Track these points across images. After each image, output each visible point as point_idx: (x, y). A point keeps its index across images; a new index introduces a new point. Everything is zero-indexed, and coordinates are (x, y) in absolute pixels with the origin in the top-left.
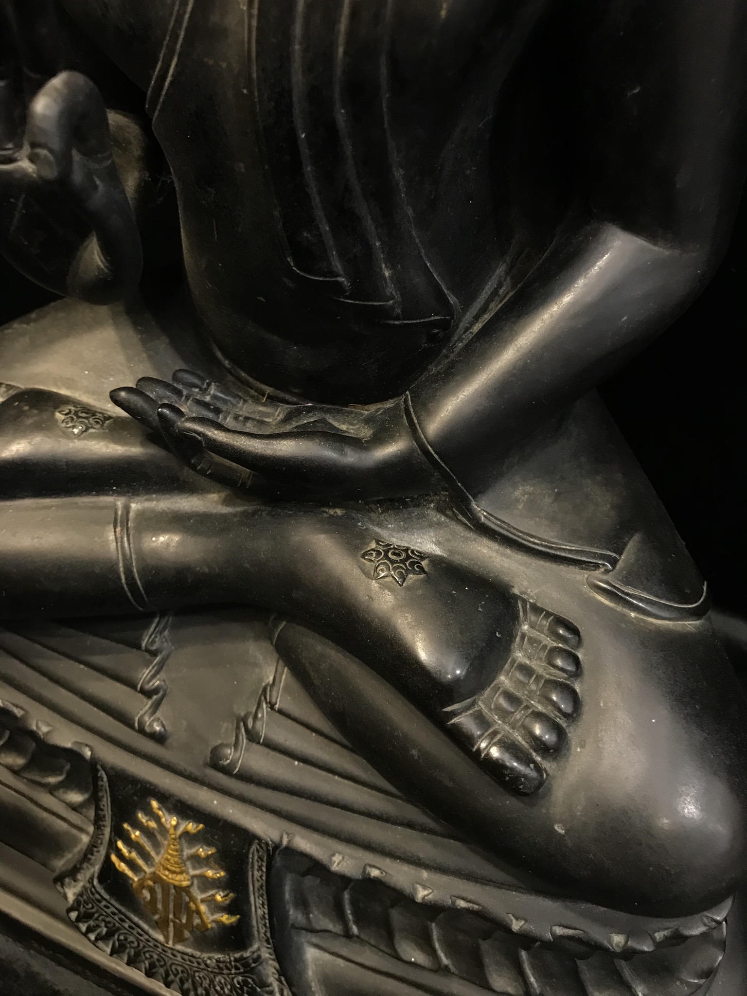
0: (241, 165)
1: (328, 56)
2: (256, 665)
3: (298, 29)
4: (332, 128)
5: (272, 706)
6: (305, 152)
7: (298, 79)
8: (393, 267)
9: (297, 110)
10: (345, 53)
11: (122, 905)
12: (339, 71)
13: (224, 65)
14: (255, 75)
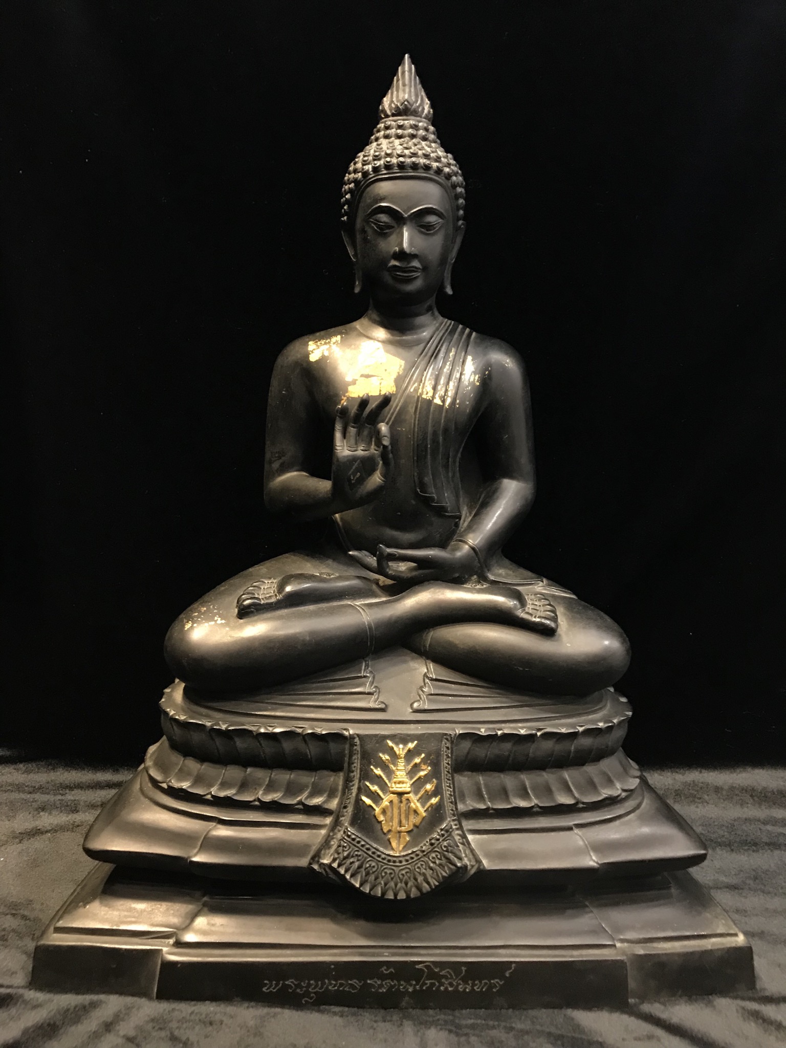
0: (404, 460)
1: (439, 422)
2: (416, 669)
3: (431, 417)
4: (438, 442)
5: (432, 680)
6: (429, 451)
7: (430, 429)
8: (447, 493)
9: (429, 438)
10: (444, 421)
11: (367, 837)
12: (442, 426)
13: (404, 429)
14: (416, 430)
